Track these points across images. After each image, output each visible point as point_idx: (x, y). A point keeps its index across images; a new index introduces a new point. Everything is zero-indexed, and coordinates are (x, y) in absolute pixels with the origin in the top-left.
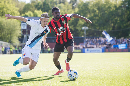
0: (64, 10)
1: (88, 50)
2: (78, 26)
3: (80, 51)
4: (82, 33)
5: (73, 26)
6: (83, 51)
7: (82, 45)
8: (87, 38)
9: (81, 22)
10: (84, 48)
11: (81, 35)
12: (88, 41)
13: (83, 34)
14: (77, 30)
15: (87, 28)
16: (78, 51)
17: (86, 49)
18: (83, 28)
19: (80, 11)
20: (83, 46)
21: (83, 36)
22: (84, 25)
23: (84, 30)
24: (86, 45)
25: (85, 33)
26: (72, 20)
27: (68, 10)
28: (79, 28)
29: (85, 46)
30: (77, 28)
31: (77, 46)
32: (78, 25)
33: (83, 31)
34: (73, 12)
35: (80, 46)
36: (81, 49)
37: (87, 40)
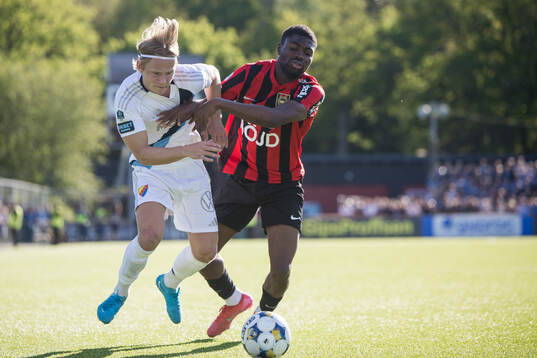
0: (326, 20)
1: (447, 224)
2: (396, 103)
3: (408, 226)
4: (416, 134)
5: (369, 100)
6: (422, 229)
7: (417, 197)
8: (442, 162)
9: (413, 80)
10: (426, 211)
11: (414, 149)
12: (447, 177)
13: (425, 143)
14: (394, 121)
15: (444, 110)
16: (396, 227)
17: (438, 221)
18: (425, 110)
19: (405, 22)
20: (422, 202)
21: (421, 153)
22: (427, 97)
23: (428, 118)
24: (440, 199)
25: (432, 134)
26: (369, 72)
27: (345, 16)
28: (400, 112)
29: (431, 203)
30: (393, 111)
31: (394, 204)
32: (396, 95)
33: (423, 124)
34: (370, 29)
35: (406, 202)
36: (415, 220)
37: (442, 171)
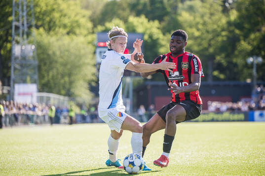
0: (202, 16)
1: (261, 115)
2: (237, 56)
3: (242, 116)
4: (246, 71)
5: (223, 55)
6: (249, 118)
7: (246, 102)
8: (259, 85)
9: (245, 45)
10: (251, 109)
11: (245, 79)
12: (261, 92)
13: (251, 76)
14: (236, 65)
15: (260, 60)
16: (236, 117)
17: (257, 113)
18: (251, 60)
19: (241, 17)
20: (248, 104)
21: (249, 81)
22: (252, 54)
23: (252, 63)
24: (258, 103)
25: (254, 71)
26: (223, 41)
27: (212, 14)
28: (239, 61)
29: (253, 105)
30: (234, 60)
31: (235, 106)
32: (236, 52)
33: (250, 67)
34: (224, 21)
35: (242, 105)
36: (245, 113)
37: (259, 89)
